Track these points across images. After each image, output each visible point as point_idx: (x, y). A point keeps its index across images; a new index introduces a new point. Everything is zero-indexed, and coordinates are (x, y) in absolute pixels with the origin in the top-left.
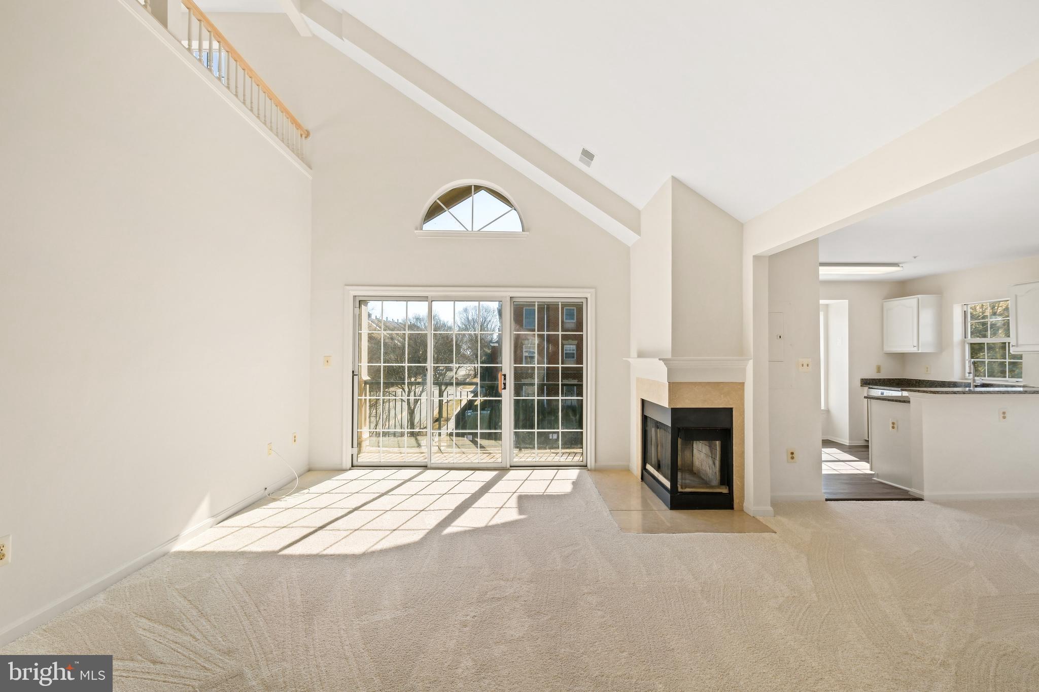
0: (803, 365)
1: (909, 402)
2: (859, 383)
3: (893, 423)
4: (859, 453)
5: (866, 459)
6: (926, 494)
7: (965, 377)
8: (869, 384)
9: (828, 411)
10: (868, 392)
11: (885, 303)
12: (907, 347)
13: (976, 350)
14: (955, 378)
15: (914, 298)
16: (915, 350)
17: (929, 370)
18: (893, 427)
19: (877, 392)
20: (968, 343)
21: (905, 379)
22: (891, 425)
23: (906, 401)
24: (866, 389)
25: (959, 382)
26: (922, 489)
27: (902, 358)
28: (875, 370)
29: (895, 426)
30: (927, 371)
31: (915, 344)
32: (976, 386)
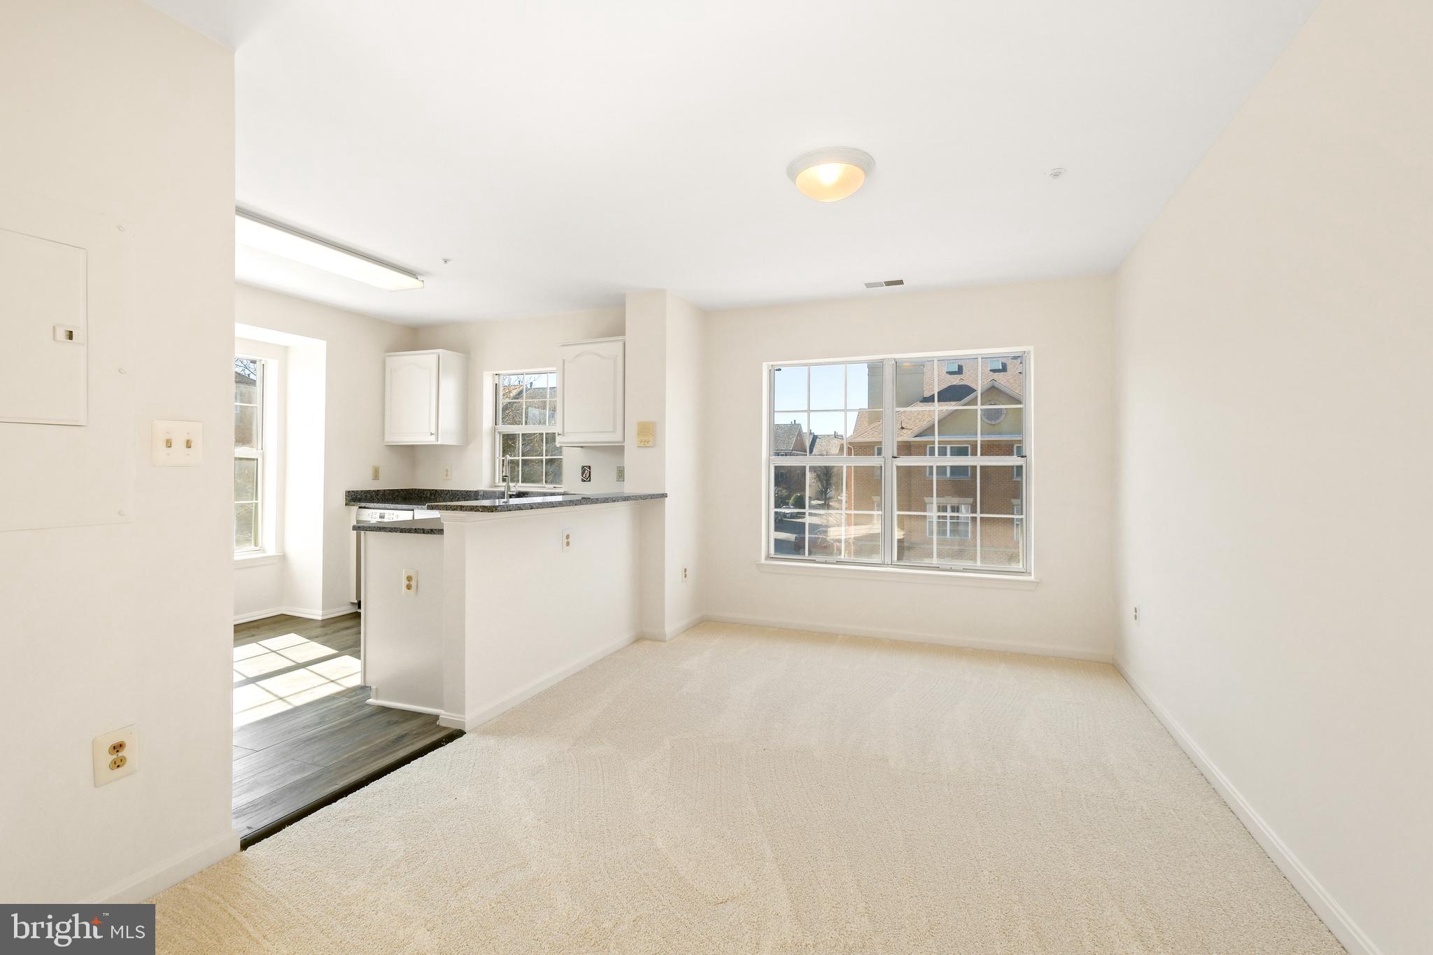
0: (169, 444)
1: (441, 531)
2: (342, 499)
3: (409, 579)
4: (340, 633)
5: (353, 648)
6: (468, 719)
7: (494, 483)
8: (360, 500)
9: (283, 558)
10: (358, 515)
11: (388, 359)
12: (421, 436)
13: (508, 442)
14: (483, 485)
15: (432, 353)
16: (431, 440)
17: (449, 473)
18: (409, 587)
19: (372, 515)
20: (500, 433)
21: (415, 489)
22: (405, 582)
23: (434, 530)
24: (355, 508)
25: (490, 492)
26: (461, 709)
27: (410, 453)
28: (370, 474)
29: (413, 583)
30: (447, 475)
31: (433, 431)
32: (511, 496)
